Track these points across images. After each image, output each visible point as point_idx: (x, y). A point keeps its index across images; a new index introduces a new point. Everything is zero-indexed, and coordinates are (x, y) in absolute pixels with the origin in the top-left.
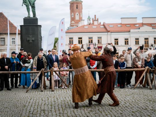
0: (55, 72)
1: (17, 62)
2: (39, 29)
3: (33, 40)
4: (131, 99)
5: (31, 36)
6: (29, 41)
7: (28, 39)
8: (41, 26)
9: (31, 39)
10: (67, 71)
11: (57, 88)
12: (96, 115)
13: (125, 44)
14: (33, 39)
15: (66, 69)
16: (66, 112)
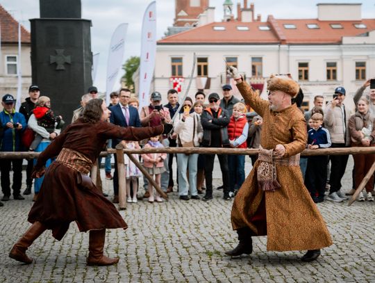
0: (129, 154)
1: (16, 126)
2: (85, 30)
3: (66, 64)
4: (342, 232)
5: (60, 51)
6: (55, 64)
7: (53, 59)
8: (89, 22)
9: (61, 58)
11: (135, 200)
12: (243, 277)
13: (328, 77)
14: (68, 59)
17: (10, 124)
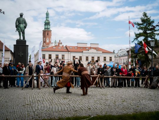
0: (41, 76)
1: (14, 69)
2: (27, 48)
3: (22, 55)
5: (21, 52)
6: (19, 55)
7: (19, 54)
8: (28, 46)
9: (21, 54)
10: (48, 76)
11: (42, 87)
12: (73, 103)
14: (23, 54)
15: (48, 74)
16: (53, 101)
17: (13, 69)
